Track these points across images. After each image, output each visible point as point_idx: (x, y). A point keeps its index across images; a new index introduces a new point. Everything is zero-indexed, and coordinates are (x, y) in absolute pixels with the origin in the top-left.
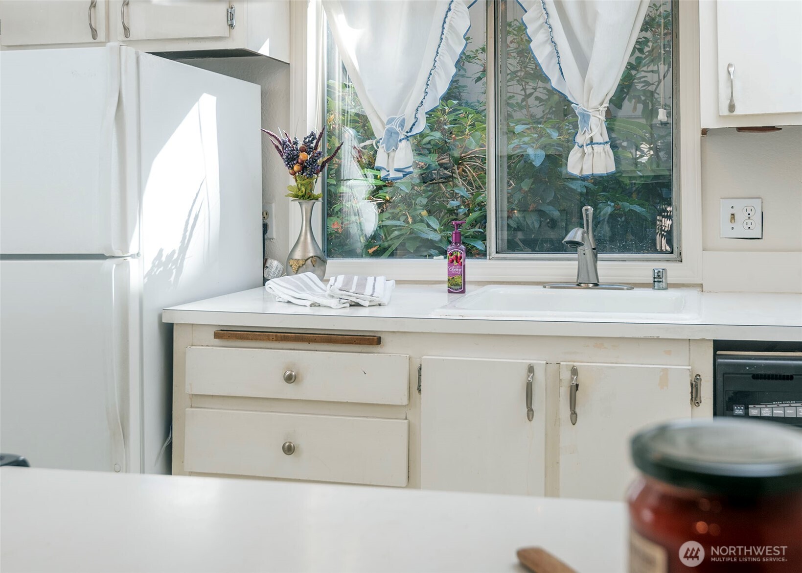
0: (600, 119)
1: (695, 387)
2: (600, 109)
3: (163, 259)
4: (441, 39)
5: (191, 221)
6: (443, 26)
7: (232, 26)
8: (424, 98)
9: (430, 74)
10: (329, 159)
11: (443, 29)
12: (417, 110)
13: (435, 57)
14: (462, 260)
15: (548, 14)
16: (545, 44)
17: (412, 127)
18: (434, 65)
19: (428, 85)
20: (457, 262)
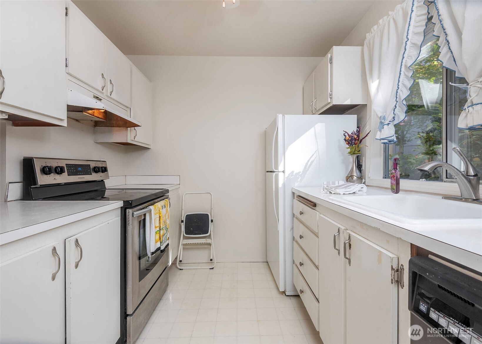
1: (398, 271)
3: (294, 174)
4: (400, 74)
5: (309, 163)
6: (401, 67)
7: (331, 98)
8: (396, 104)
9: (397, 92)
10: (363, 138)
11: (401, 68)
12: (394, 110)
13: (398, 83)
14: (395, 178)
15: (447, 34)
16: (447, 53)
17: (394, 119)
18: (398, 87)
19: (397, 97)
20: (394, 178)
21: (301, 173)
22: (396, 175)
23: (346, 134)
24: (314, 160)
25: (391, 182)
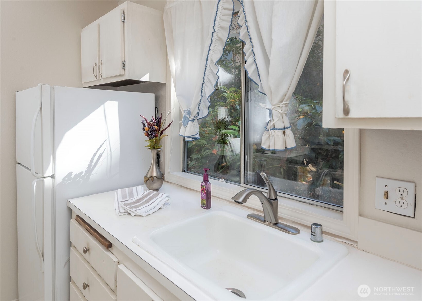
0: (280, 112)
2: (280, 105)
3: (73, 176)
4: (206, 67)
5: (96, 158)
6: (207, 59)
7: (124, 69)
8: (201, 99)
9: (202, 86)
10: (165, 129)
11: (207, 61)
12: (199, 105)
13: (204, 77)
14: (206, 191)
15: (253, 45)
16: (252, 64)
17: (198, 114)
18: (204, 81)
19: (202, 92)
20: (204, 192)
21: (83, 174)
22: (207, 188)
23: (145, 122)
24: (103, 153)
25: (201, 196)
